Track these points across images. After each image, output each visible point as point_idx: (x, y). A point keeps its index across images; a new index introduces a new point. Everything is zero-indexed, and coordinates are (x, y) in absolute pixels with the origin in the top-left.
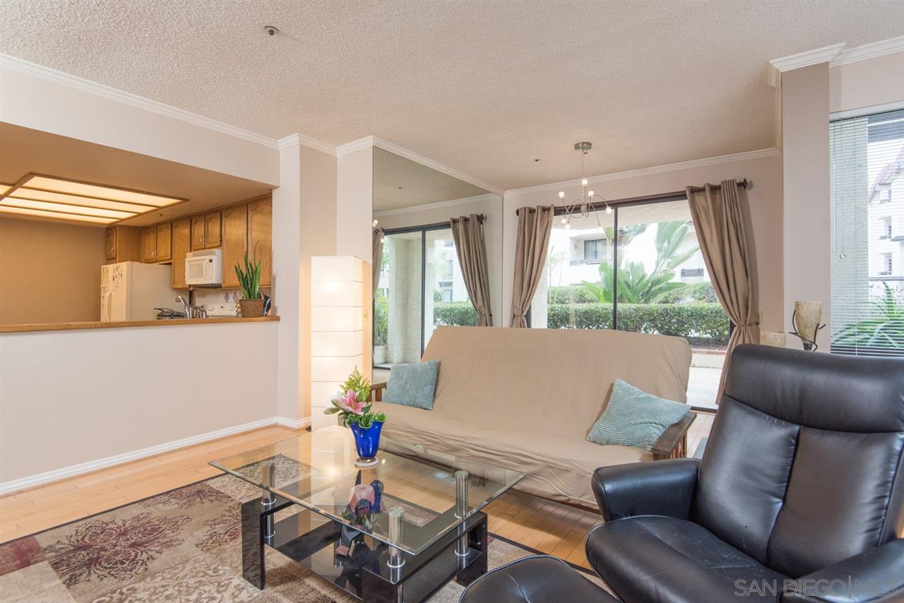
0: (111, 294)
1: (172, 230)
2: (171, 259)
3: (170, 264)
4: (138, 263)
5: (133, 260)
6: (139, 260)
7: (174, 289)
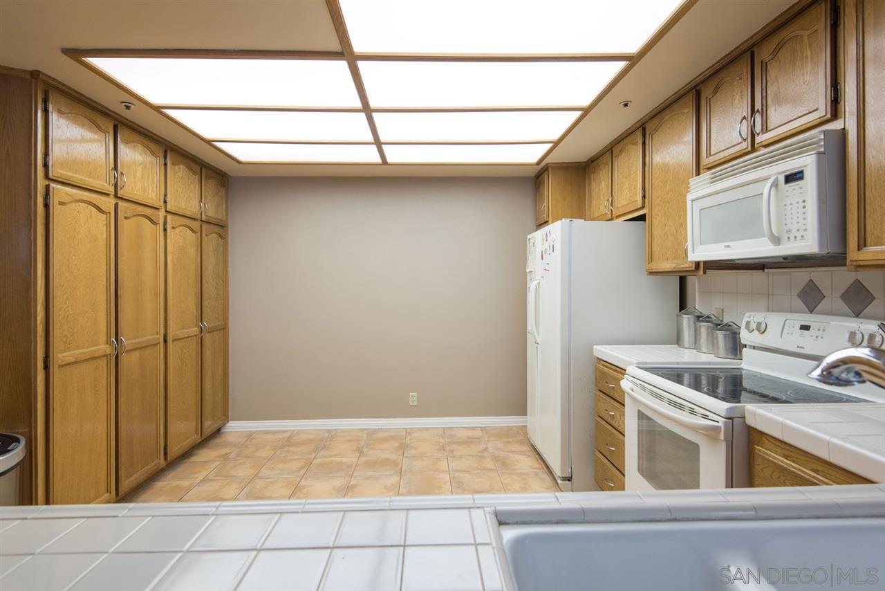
0: (539, 283)
1: (644, 143)
2: (643, 207)
3: (642, 218)
4: (583, 221)
5: (572, 217)
6: (582, 216)
7: (651, 273)
